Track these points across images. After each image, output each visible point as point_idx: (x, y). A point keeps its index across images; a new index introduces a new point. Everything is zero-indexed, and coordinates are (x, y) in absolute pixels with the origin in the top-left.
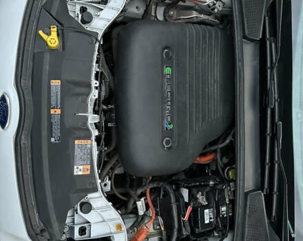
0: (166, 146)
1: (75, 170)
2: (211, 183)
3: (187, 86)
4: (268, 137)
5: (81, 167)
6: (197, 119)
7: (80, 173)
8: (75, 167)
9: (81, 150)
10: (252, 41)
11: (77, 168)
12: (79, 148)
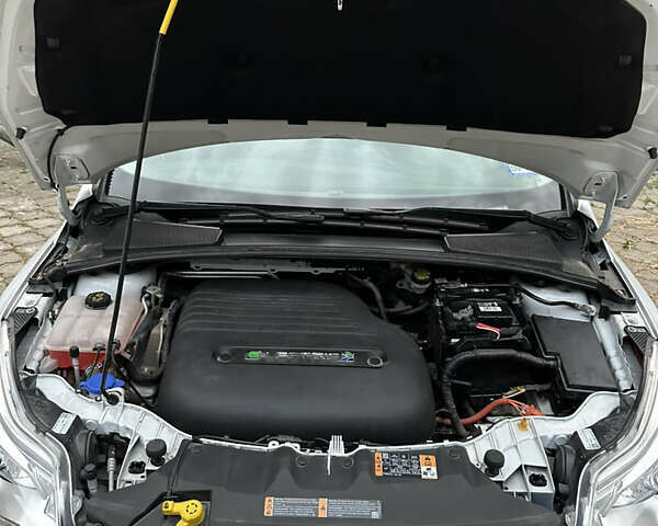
0: (382, 363)
1: (429, 476)
2: (438, 304)
3: (280, 332)
4: (366, 225)
5: (424, 469)
6: (335, 322)
7: (434, 469)
8: (424, 476)
9: (393, 467)
10: (221, 240)
11: (425, 473)
12: (388, 471)
